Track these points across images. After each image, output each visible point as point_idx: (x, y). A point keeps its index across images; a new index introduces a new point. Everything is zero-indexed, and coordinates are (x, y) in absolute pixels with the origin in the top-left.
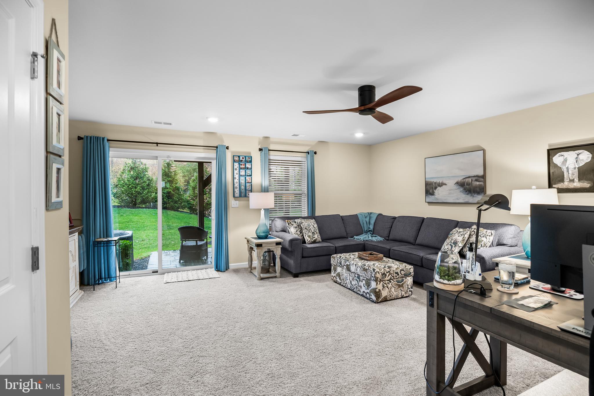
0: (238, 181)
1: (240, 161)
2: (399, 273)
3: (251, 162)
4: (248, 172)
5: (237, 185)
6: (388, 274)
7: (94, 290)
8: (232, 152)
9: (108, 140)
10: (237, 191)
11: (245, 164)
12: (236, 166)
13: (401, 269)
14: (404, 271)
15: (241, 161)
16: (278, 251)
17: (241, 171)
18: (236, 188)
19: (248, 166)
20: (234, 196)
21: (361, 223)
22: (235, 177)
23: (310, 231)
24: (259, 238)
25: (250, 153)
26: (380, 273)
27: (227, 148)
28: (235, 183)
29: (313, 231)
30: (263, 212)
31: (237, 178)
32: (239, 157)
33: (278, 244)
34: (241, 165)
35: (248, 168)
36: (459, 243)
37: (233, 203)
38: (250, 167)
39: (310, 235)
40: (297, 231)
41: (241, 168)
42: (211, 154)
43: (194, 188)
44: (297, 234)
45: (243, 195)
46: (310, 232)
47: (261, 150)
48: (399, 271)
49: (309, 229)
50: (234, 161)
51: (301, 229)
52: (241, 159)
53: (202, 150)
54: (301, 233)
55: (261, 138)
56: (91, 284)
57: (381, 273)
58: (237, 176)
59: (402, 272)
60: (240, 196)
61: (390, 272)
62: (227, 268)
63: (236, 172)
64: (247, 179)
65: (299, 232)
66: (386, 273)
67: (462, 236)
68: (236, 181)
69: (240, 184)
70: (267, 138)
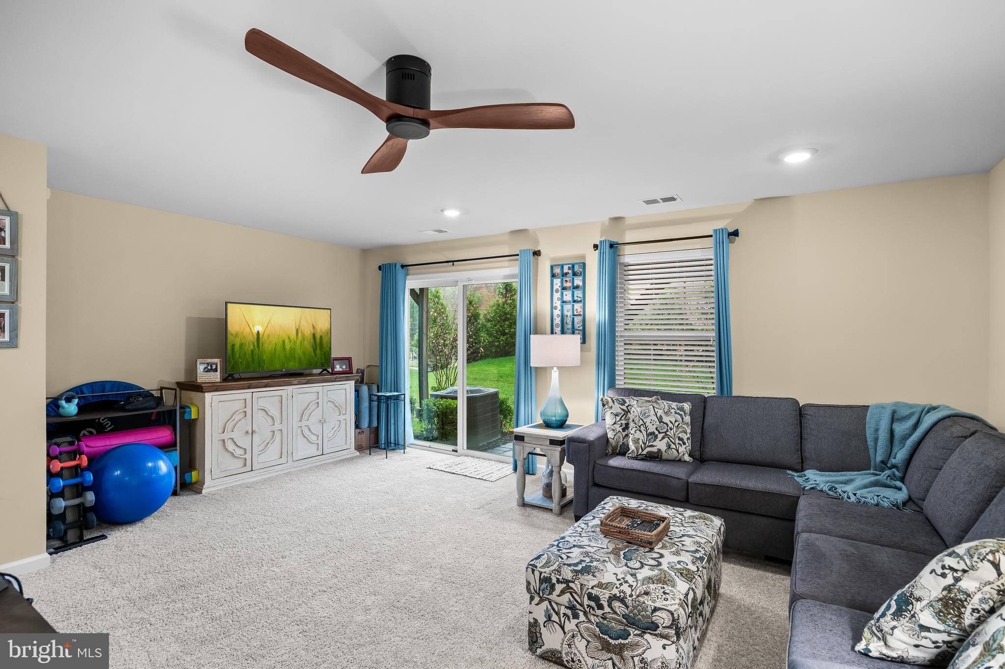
0: (559, 313)
2: (605, 604)
4: (578, 294)
6: (559, 587)
7: (370, 454)
8: (550, 260)
9: (403, 266)
11: (573, 279)
12: (557, 284)
13: (615, 591)
14: (627, 607)
15: (567, 274)
17: (565, 293)
18: (558, 325)
19: (578, 281)
21: (868, 435)
22: (554, 305)
23: (642, 428)
25: (584, 257)
26: (537, 573)
27: (537, 253)
28: (555, 316)
29: (652, 429)
30: (555, 374)
31: (559, 308)
32: (562, 267)
33: (555, 442)
34: (566, 281)
36: (918, 606)
38: (581, 284)
39: (639, 439)
40: (615, 423)
42: (519, 269)
44: (613, 430)
46: (641, 431)
47: (596, 247)
48: (607, 596)
49: (641, 422)
50: (553, 276)
52: (566, 270)
53: (506, 264)
54: (624, 430)
55: (607, 223)
56: (383, 446)
57: (541, 573)
58: (558, 304)
59: (616, 604)
61: (571, 585)
63: (557, 296)
64: (575, 308)
65: (621, 426)
66: (554, 581)
67: (944, 575)
68: (557, 312)
69: (563, 317)
70: (617, 220)
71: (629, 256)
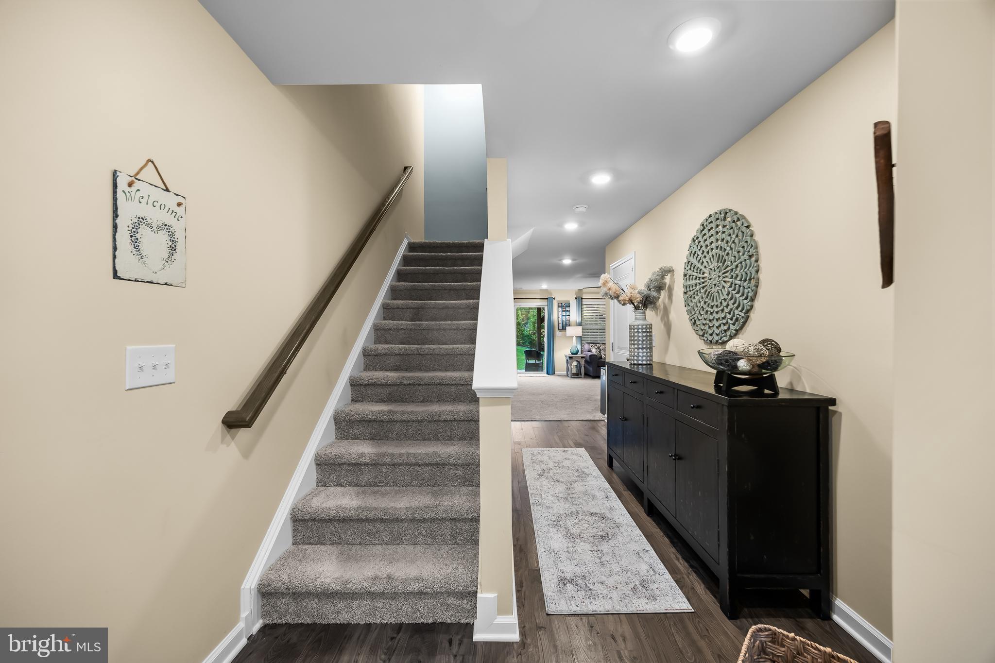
1: (562, 307)
3: (569, 306)
4: (568, 313)
5: (560, 322)
8: (558, 301)
10: (560, 325)
11: (566, 308)
12: (560, 309)
16: (583, 362)
18: (560, 323)
19: (568, 309)
20: (559, 329)
24: (572, 354)
25: (569, 301)
27: (554, 299)
30: (574, 338)
31: (561, 317)
32: (562, 304)
33: (582, 357)
35: (567, 311)
37: (558, 333)
41: (563, 311)
42: (545, 303)
43: (534, 323)
45: (564, 328)
47: (576, 298)
50: (559, 307)
51: (600, 350)
53: (539, 301)
55: (577, 291)
58: (560, 316)
60: (563, 329)
62: (554, 373)
63: (560, 313)
64: (566, 317)
68: (560, 319)
69: (562, 321)
70: (580, 290)
71: (585, 302)
